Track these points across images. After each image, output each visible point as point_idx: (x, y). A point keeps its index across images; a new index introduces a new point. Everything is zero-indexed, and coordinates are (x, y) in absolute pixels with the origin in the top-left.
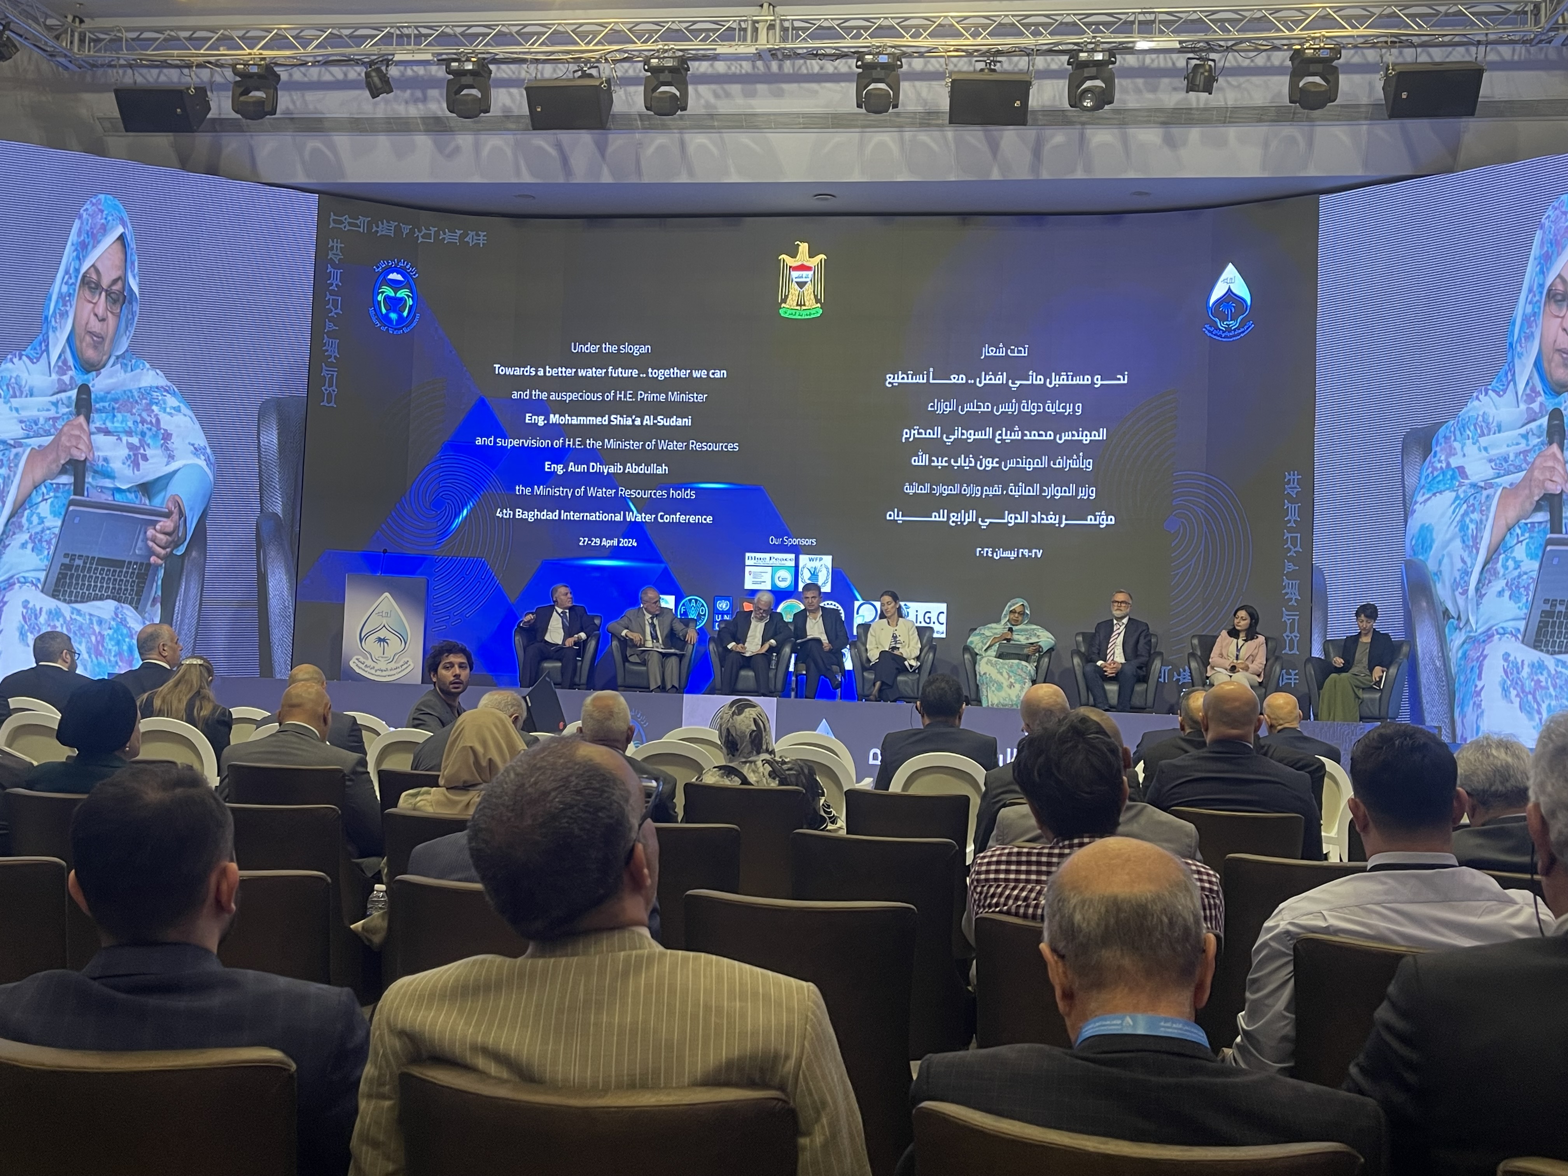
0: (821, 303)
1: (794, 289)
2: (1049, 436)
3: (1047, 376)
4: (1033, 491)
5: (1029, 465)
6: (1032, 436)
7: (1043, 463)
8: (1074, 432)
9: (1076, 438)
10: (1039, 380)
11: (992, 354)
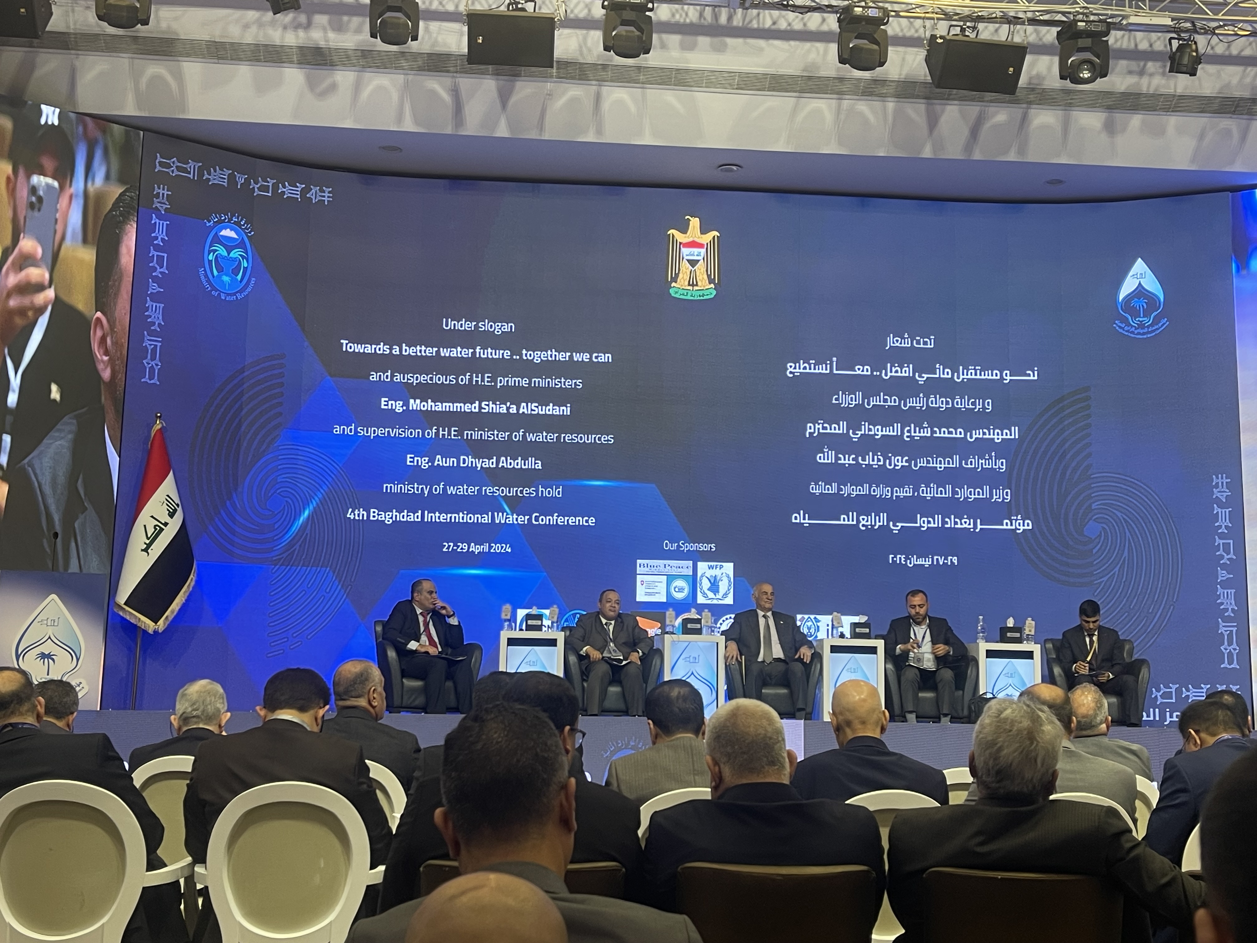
0: (715, 284)
1: (686, 267)
2: (959, 433)
3: (955, 370)
4: (946, 492)
5: (940, 465)
6: (943, 433)
7: (955, 462)
8: (985, 430)
9: (987, 436)
10: (947, 374)
11: (898, 344)
